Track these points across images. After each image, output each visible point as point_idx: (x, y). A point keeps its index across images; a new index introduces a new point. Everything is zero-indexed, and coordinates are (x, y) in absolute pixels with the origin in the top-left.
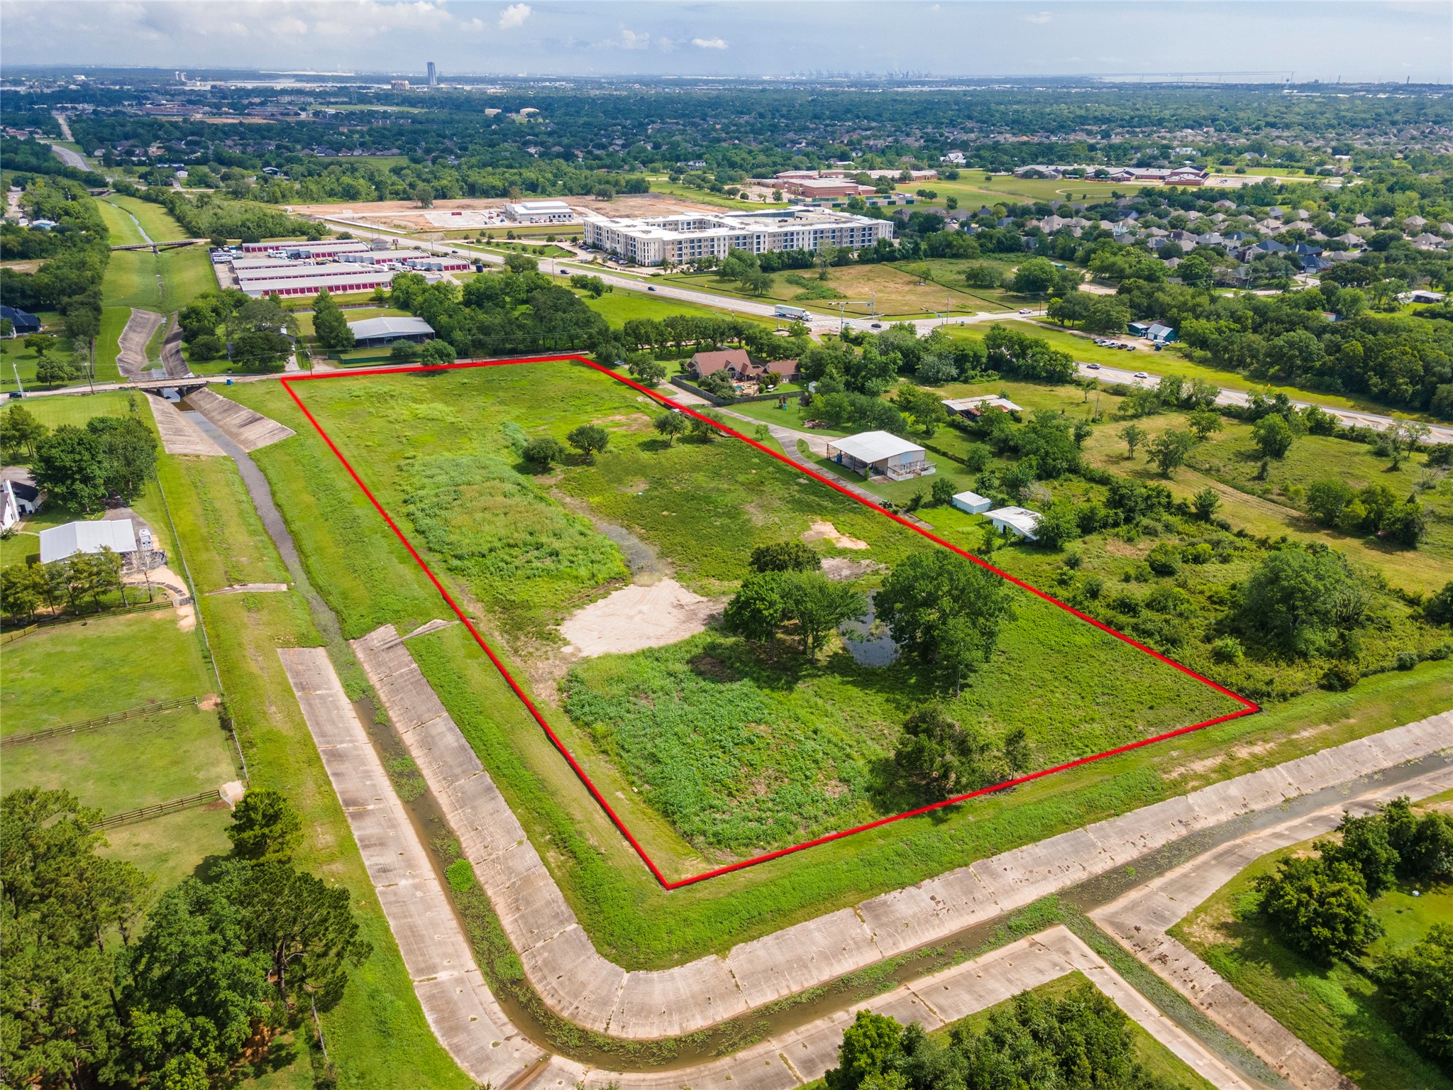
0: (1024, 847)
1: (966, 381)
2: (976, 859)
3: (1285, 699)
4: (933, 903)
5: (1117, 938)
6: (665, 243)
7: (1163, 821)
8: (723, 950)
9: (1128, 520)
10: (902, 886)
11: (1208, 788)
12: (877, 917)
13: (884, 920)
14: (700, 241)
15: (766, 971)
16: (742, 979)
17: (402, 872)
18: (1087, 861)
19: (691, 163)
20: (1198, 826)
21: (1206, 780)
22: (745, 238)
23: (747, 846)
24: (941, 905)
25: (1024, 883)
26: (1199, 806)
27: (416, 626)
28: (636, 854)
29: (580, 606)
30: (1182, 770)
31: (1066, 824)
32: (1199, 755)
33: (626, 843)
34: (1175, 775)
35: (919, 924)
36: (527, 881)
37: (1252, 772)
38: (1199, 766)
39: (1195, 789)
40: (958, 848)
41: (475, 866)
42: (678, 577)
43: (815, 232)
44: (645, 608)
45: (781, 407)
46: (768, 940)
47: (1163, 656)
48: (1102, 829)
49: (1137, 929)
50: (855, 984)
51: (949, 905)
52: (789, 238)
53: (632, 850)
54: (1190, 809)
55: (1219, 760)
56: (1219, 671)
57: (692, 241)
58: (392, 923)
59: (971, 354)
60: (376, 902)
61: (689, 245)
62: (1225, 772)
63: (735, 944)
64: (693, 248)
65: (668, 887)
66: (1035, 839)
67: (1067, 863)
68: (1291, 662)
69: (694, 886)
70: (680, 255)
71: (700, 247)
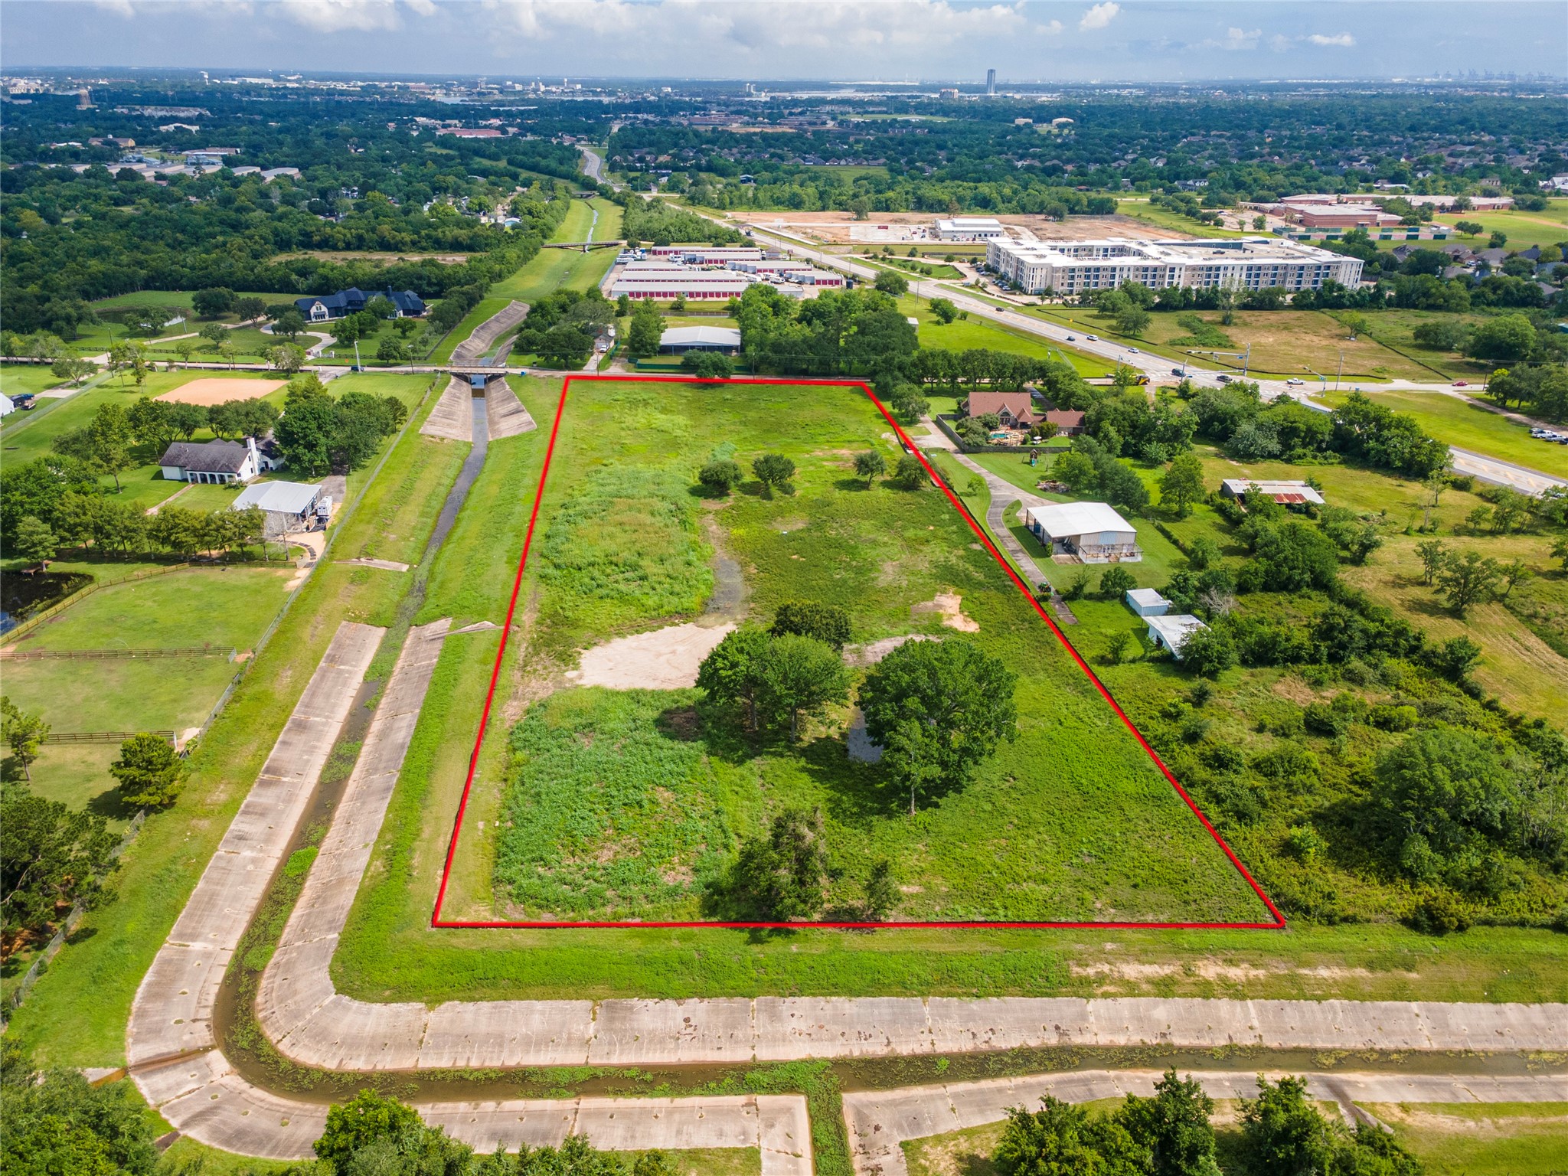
0: (834, 998)
1: (1288, 461)
2: (768, 993)
3: (1331, 923)
4: (684, 1024)
5: (851, 1131)
6: (1055, 270)
7: (1033, 1021)
8: (434, 1002)
9: (1333, 658)
10: (663, 996)
11: (1126, 1000)
12: (611, 1020)
13: (618, 1025)
14: (1098, 269)
15: (459, 1036)
16: (431, 1036)
17: (254, 843)
18: (899, 1036)
19: (1190, 182)
20: (1077, 1040)
21: (1131, 989)
22: (1155, 270)
23: (540, 907)
24: (690, 1030)
25: (804, 1037)
26: (1098, 1018)
27: (467, 623)
28: (439, 886)
29: (620, 634)
30: (1106, 968)
31: (903, 988)
32: (1142, 956)
33: (441, 872)
34: (1091, 971)
35: (651, 1041)
36: (341, 882)
37: (1206, 997)
38: (1131, 971)
39: (1106, 995)
40: (754, 974)
41: (319, 857)
42: (744, 624)
43: (1250, 268)
45: (1030, 463)
46: (485, 1006)
47: (1216, 831)
48: (946, 1006)
49: (877, 1128)
50: (534, 1079)
51: (700, 1032)
52: (1213, 273)
53: (439, 880)
54: (1084, 1017)
55: (1167, 970)
56: (1272, 865)
57: (1088, 270)
58: (201, 885)
59: (1303, 427)
60: (204, 865)
61: (1083, 274)
62: (1165, 988)
63: (449, 1000)
64: (1088, 277)
65: (436, 925)
66: (852, 992)
67: (872, 1031)
68: (1388, 879)
69: (460, 931)
70: (1071, 285)
71: (1097, 277)
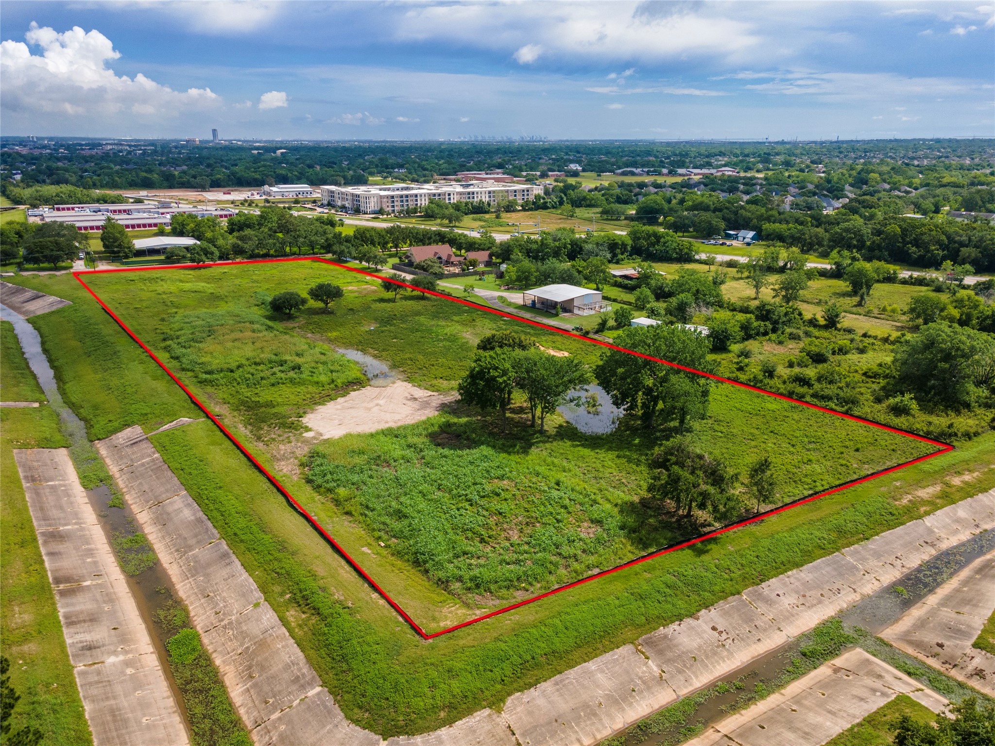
0: (790, 573)
1: (617, 263)
2: (746, 586)
3: (970, 439)
4: (715, 633)
5: (921, 657)
6: (381, 197)
7: (911, 543)
8: (496, 703)
9: (774, 330)
10: (680, 618)
11: (938, 512)
12: (660, 653)
13: (669, 655)
14: (407, 196)
15: (549, 723)
16: (523, 735)
17: (112, 648)
18: (854, 583)
19: (396, 170)
20: (945, 545)
21: (933, 506)
22: (439, 195)
23: (508, 588)
24: (724, 636)
25: (801, 608)
26: (937, 528)
27: (162, 424)
28: (387, 606)
29: (322, 403)
30: (910, 497)
31: (824, 549)
32: (919, 484)
33: (375, 596)
34: (905, 501)
35: (707, 657)
36: (262, 644)
37: (971, 497)
38: (924, 493)
39: (927, 513)
40: (726, 576)
41: (203, 635)
42: (409, 380)
43: (490, 192)
44: (381, 402)
45: (480, 279)
46: (547, 686)
47: (847, 414)
48: (857, 552)
49: (941, 646)
50: (655, 730)
51: (732, 634)
52: (471, 196)
53: (382, 602)
54: (930, 531)
55: (938, 488)
56: (901, 421)
57: (401, 196)
58: (88, 708)
59: (620, 242)
60: (73, 684)
61: (399, 199)
62: (948, 498)
63: (509, 695)
64: (402, 201)
65: (426, 637)
66: (798, 565)
67: (836, 587)
68: (958, 412)
69: (456, 633)
70: (393, 206)
71: (407, 201)
